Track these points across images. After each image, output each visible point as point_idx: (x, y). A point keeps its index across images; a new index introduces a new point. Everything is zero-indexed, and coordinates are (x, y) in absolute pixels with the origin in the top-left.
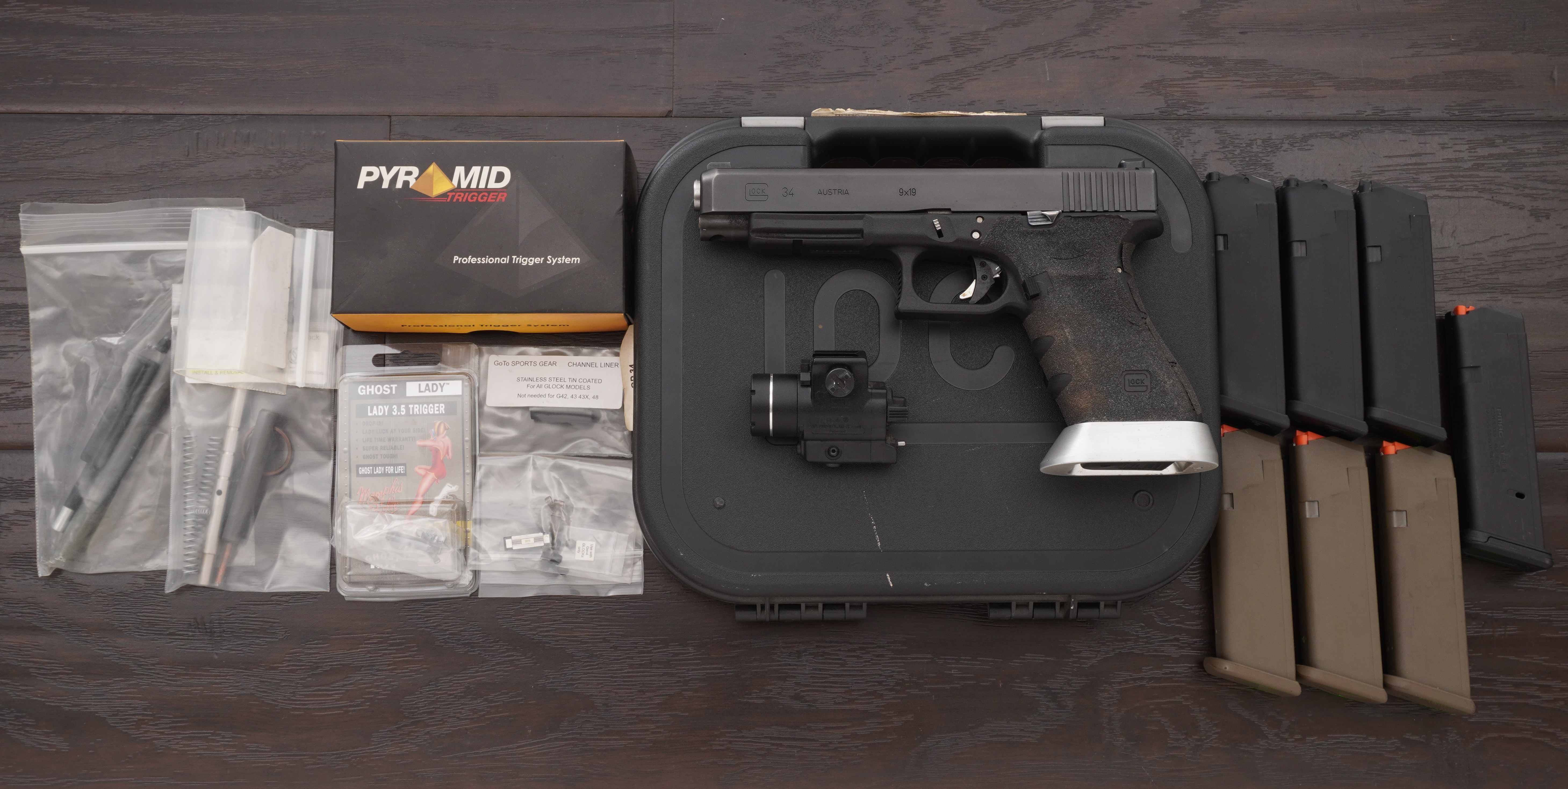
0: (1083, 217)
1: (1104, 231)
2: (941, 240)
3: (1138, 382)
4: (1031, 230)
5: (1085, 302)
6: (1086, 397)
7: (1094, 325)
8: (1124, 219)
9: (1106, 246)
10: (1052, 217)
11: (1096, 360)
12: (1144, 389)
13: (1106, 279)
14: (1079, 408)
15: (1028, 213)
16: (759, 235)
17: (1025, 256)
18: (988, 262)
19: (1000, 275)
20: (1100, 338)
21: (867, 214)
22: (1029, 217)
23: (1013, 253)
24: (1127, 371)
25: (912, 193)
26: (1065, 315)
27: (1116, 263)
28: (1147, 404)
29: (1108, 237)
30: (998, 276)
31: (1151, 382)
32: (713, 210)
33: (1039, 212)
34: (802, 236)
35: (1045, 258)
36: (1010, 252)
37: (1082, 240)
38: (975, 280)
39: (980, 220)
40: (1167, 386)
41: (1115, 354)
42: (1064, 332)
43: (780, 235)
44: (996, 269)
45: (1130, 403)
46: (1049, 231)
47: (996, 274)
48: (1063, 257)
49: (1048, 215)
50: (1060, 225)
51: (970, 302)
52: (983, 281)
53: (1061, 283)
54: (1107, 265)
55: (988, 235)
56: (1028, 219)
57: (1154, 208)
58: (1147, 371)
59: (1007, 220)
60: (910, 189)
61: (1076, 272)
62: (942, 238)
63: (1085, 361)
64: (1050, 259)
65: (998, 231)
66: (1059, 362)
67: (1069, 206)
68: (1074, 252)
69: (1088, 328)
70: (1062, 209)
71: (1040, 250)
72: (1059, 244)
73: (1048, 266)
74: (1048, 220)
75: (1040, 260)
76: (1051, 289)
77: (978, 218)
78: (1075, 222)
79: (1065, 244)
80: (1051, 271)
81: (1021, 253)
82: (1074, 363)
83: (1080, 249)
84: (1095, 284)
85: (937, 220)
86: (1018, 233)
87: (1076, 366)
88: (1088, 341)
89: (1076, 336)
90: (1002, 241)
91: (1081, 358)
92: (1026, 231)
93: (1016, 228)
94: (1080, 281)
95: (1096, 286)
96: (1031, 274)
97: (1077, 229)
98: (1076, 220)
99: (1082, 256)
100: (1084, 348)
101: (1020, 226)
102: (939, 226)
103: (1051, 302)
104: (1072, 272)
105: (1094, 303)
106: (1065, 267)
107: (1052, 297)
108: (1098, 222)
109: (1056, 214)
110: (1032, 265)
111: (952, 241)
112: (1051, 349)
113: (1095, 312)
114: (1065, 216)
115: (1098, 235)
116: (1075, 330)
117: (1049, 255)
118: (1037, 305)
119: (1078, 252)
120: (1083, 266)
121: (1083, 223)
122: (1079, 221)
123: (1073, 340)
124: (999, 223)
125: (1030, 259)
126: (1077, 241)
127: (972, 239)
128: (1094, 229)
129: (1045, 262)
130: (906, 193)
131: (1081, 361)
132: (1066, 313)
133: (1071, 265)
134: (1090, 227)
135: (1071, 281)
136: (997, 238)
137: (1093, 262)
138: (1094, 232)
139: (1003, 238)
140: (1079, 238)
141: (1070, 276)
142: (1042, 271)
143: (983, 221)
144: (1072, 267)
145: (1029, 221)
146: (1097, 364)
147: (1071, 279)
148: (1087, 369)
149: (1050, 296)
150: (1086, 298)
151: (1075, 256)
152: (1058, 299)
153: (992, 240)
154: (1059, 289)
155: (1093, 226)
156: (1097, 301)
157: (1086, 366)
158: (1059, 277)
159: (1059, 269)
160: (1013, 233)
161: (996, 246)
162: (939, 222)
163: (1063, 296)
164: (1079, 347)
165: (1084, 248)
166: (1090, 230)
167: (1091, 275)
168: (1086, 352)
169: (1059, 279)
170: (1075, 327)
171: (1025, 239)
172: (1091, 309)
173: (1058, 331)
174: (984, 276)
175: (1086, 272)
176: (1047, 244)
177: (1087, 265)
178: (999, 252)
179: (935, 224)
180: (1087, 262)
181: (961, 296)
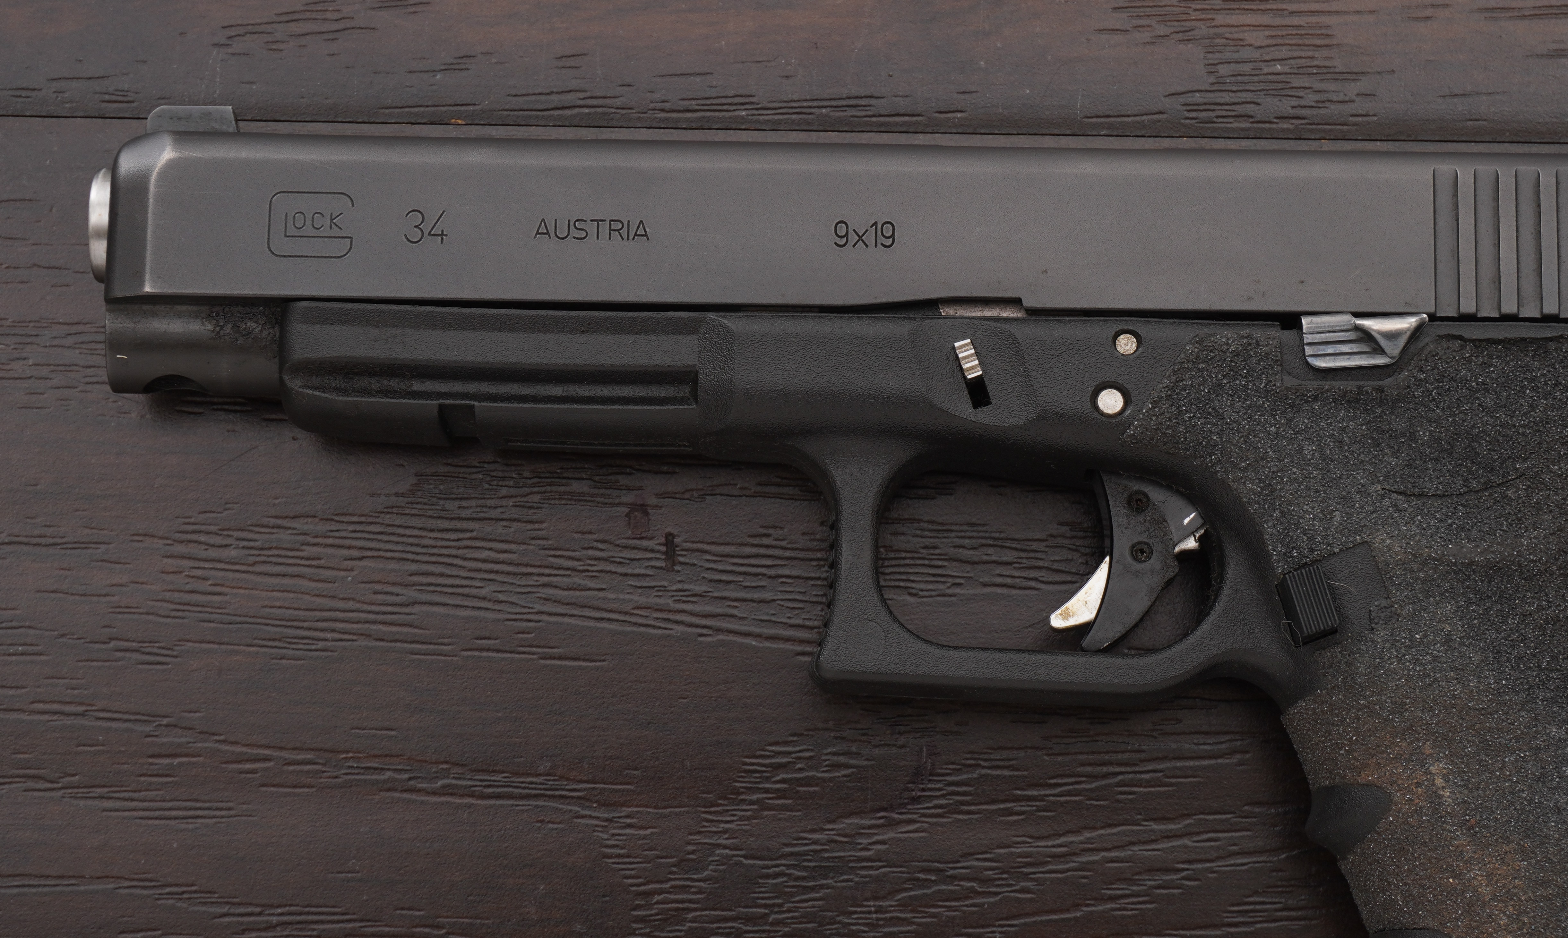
0: (1508, 343)
2: (985, 417)
4: (1312, 386)
5: (1509, 660)
7: (1538, 749)
10: (1392, 336)
11: (1545, 883)
15: (1305, 321)
16: (315, 381)
17: (1292, 481)
18: (1156, 495)
19: (1200, 540)
21: (711, 315)
22: (1308, 338)
23: (1244, 470)
25: (880, 239)
26: (1432, 710)
30: (1191, 544)
32: (148, 289)
33: (1346, 320)
34: (471, 387)
35: (1363, 491)
36: (1235, 466)
37: (1502, 426)
38: (1107, 559)
39: (1126, 345)
42: (1428, 772)
43: (394, 383)
44: (1186, 521)
46: (1380, 390)
47: (1184, 538)
48: (1431, 487)
49: (1379, 332)
50: (1421, 370)
51: (1086, 642)
52: (1138, 566)
53: (1418, 586)
55: (1155, 404)
56: (1302, 345)
59: (1225, 347)
60: (876, 224)
61: (1477, 546)
62: (985, 409)
63: (1504, 886)
64: (1383, 497)
65: (1192, 385)
66: (1405, 884)
67: (1456, 297)
68: (1470, 472)
69: (1516, 761)
70: (1432, 310)
71: (1345, 461)
72: (1415, 440)
73: (1375, 524)
74: (1378, 350)
75: (1346, 499)
76: (1382, 609)
77: (1122, 337)
78: (1477, 357)
79: (1438, 440)
80: (1383, 541)
81: (1274, 469)
82: (1464, 892)
83: (1494, 461)
84: (1547, 595)
85: (969, 341)
86: (1266, 397)
87: (1471, 905)
88: (1515, 809)
89: (1471, 790)
90: (1205, 423)
91: (1490, 875)
92: (1297, 391)
93: (1259, 377)
94: (1490, 582)
95: (1549, 602)
96: (1312, 550)
97: (1483, 383)
98: (1483, 352)
99: (1499, 485)
100: (1501, 838)
101: (1272, 368)
102: (977, 362)
103: (1381, 658)
104: (1462, 547)
105: (1539, 666)
106: (1438, 528)
107: (1385, 641)
108: (1562, 362)
109: (1408, 329)
110: (1314, 519)
111: (1021, 422)
112: (1378, 834)
113: (1543, 701)
114: (1441, 337)
115: (1559, 409)
116: (1467, 765)
117: (1379, 482)
118: (1331, 667)
119: (1484, 469)
120: (1502, 525)
121: (1507, 364)
122: (1491, 357)
123: (1458, 804)
124: (1197, 357)
125: (1309, 496)
126: (1483, 432)
127: (1096, 414)
128: (1546, 384)
129: (1362, 507)
130: (860, 238)
131: (1487, 886)
132: (1434, 701)
133: (1459, 519)
134: (1533, 379)
135: (1458, 581)
136: (1187, 412)
137: (1541, 509)
138: (1545, 399)
139: (1210, 414)
140: (1491, 421)
141: (1455, 564)
142: (1351, 539)
143: (1138, 347)
144: (1462, 529)
145: (1308, 350)
146: (1547, 899)
147: (1456, 573)
148: (1508, 917)
149: (1381, 635)
150: (1513, 647)
151: (1474, 484)
152: (1410, 647)
153: (1170, 420)
154: (1414, 610)
155: (1542, 375)
156: (1553, 658)
157: (1506, 907)
158: (1415, 567)
159: (1416, 535)
160: (1247, 395)
161: (1186, 438)
162: (975, 348)
163: (1425, 636)
164: (1480, 832)
165: (1509, 457)
166: (1533, 390)
167: (1532, 561)
168: (1506, 853)
169: (1412, 571)
170: (1466, 755)
171: (1290, 420)
172: (1531, 687)
173: (1406, 768)
174: (1139, 547)
175: (1513, 550)
176: (1372, 438)
177: (1520, 520)
178: (1196, 457)
179: (960, 356)
180: (1520, 511)
181: (1059, 611)
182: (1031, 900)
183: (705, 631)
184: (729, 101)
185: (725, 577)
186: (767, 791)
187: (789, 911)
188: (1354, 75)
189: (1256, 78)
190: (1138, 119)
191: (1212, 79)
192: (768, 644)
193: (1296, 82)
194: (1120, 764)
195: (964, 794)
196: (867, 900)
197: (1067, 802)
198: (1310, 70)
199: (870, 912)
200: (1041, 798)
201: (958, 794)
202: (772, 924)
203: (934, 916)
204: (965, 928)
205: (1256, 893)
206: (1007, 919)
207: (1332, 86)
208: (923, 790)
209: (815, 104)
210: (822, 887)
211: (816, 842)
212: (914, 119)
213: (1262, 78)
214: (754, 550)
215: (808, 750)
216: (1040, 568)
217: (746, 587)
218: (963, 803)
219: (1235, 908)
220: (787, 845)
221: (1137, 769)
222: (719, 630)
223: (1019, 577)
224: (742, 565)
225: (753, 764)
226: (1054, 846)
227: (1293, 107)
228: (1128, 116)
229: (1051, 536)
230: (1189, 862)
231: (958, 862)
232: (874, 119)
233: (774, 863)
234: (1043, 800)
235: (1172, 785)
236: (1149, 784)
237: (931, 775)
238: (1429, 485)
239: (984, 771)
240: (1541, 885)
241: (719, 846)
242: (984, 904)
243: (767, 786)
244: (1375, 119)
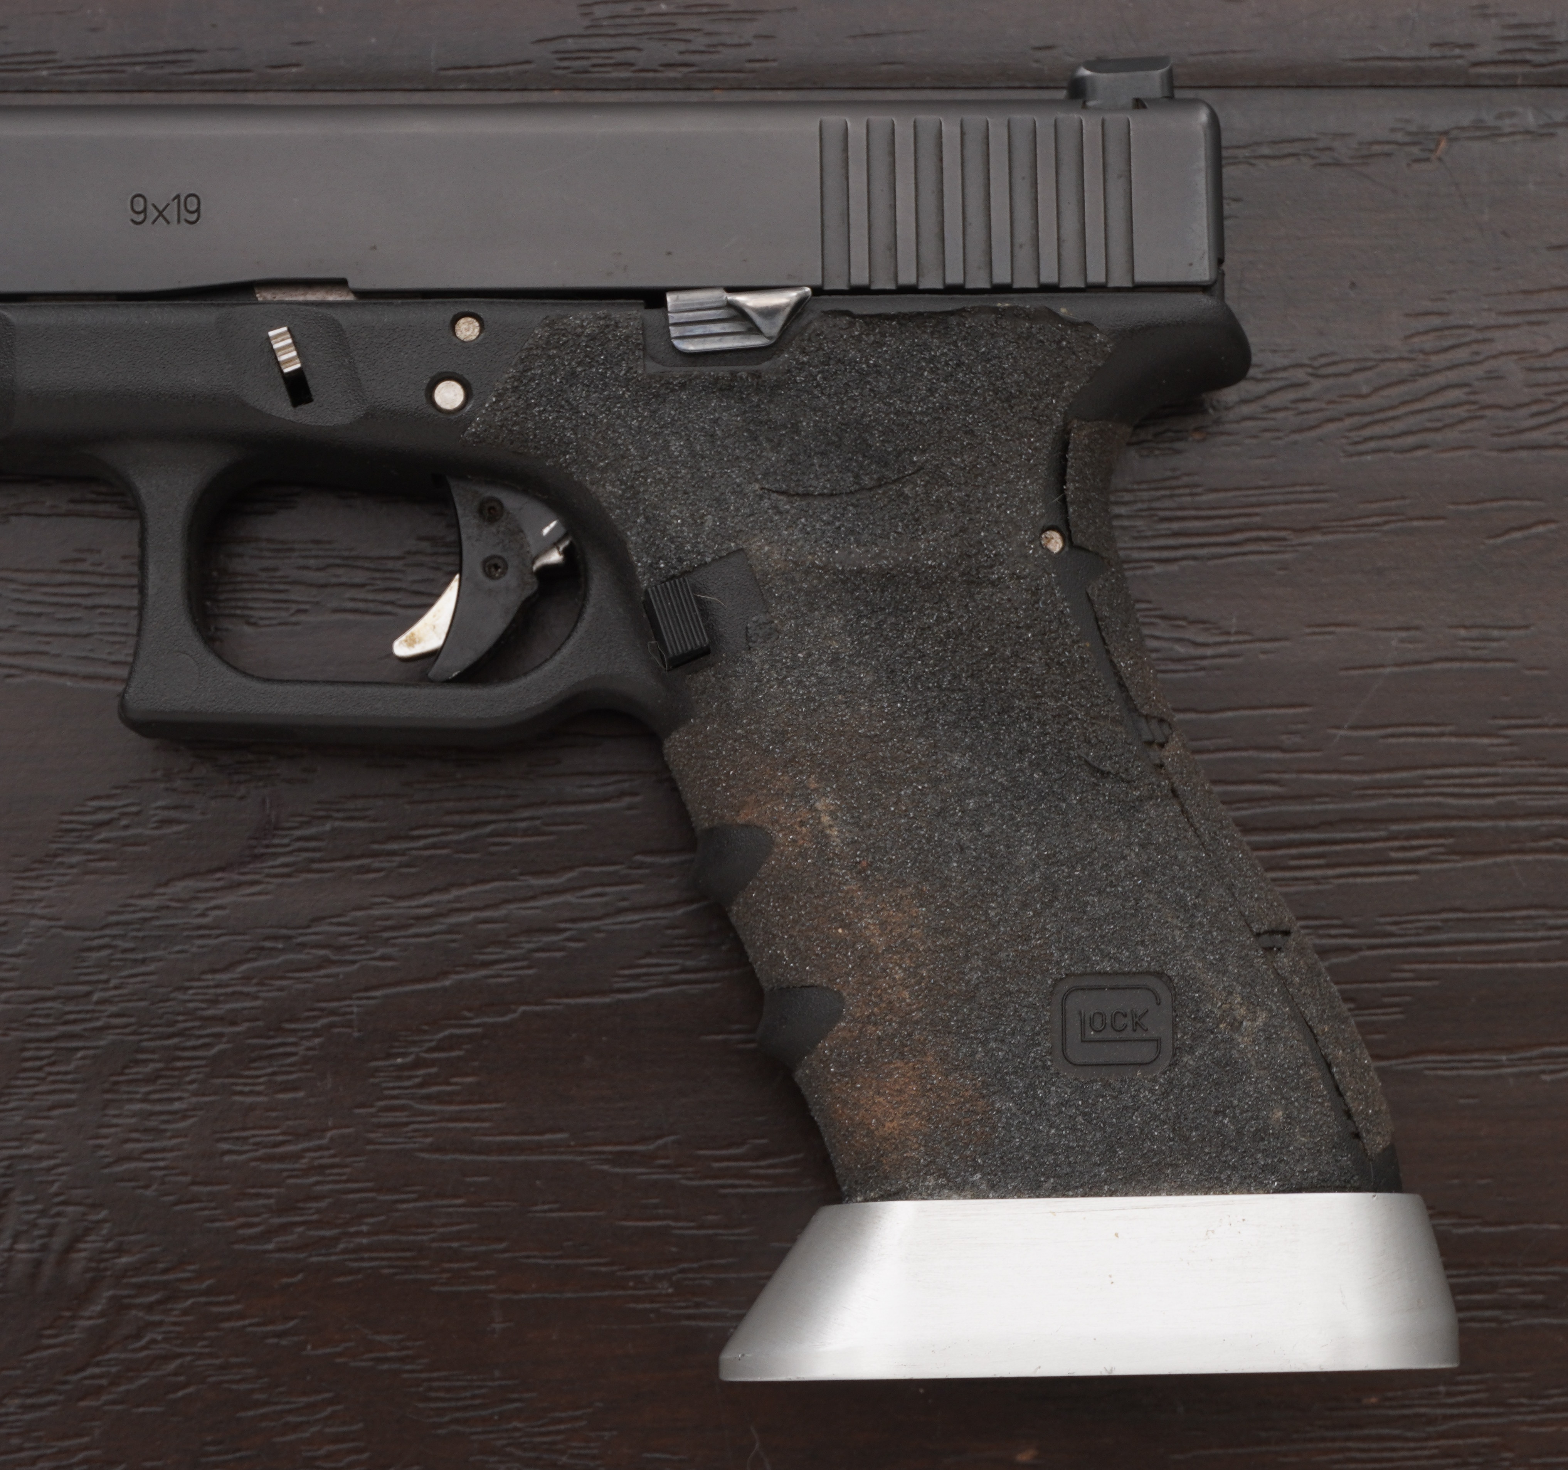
0: (902, 318)
1: (987, 373)
2: (305, 415)
3: (1121, 1022)
4: (678, 372)
5: (904, 680)
6: (900, 1091)
7: (938, 780)
8: (1073, 325)
9: (995, 438)
10: (769, 313)
11: (946, 931)
12: (1146, 1052)
13: (993, 584)
14: (870, 1133)
15: (670, 298)
17: (657, 482)
18: (511, 501)
19: (566, 553)
20: (965, 836)
22: (673, 318)
23: (603, 470)
24: (1073, 974)
25: (184, 215)
26: (817, 738)
27: (1037, 510)
28: (1155, 1118)
29: (1008, 400)
30: (555, 557)
31: (1175, 1026)
33: (718, 295)
35: (741, 493)
36: (593, 466)
37: (897, 413)
38: (457, 577)
39: (468, 330)
40: (1243, 1042)
41: (1025, 906)
42: (813, 809)
44: (546, 531)
45: (1084, 1114)
46: (756, 375)
47: (546, 551)
48: (819, 485)
49: (750, 308)
50: (804, 352)
51: (432, 672)
52: (491, 584)
53: (801, 598)
54: (997, 522)
55: (500, 397)
56: (667, 325)
57: (1203, 272)
58: (1159, 975)
59: (579, 330)
60: (178, 197)
61: (868, 551)
62: (305, 407)
63: (900, 936)
64: (761, 498)
65: (541, 375)
66: (791, 937)
67: (846, 266)
68: (861, 467)
69: (913, 793)
70: (818, 282)
71: (717, 458)
72: (797, 432)
73: (753, 528)
74: (754, 330)
75: (719, 502)
76: (760, 625)
77: (462, 321)
78: (868, 335)
79: (824, 432)
80: (761, 548)
81: (637, 468)
82: (854, 943)
83: (889, 453)
84: (948, 605)
85: (285, 329)
86: (626, 386)
87: (862, 958)
88: (912, 848)
89: (862, 829)
90: (557, 418)
91: (883, 924)
92: (662, 378)
93: (618, 364)
94: (882, 591)
95: (950, 613)
96: (680, 560)
97: (875, 365)
98: (874, 329)
99: (895, 481)
100: (896, 881)
101: (634, 353)
102: (294, 353)
103: (760, 681)
104: (850, 553)
105: (939, 687)
106: (824, 532)
107: (763, 662)
108: (965, 338)
109: (787, 305)
110: (682, 525)
111: (347, 422)
112: (760, 880)
113: (943, 725)
114: (826, 313)
115: (962, 392)
116: (858, 800)
117: (757, 480)
118: (703, 692)
119: (878, 463)
120: (897, 526)
121: (902, 342)
122: (883, 335)
123: (848, 845)
124: (548, 343)
125: (676, 498)
126: (875, 420)
127: (432, 411)
128: (947, 364)
129: (737, 509)
130: (161, 213)
131: (880, 935)
132: (820, 728)
133: (848, 520)
134: (932, 359)
135: (847, 591)
136: (536, 405)
137: (942, 507)
138: (946, 381)
139: (562, 407)
140: (884, 408)
141: (842, 572)
142: (725, 546)
143: (481, 331)
144: (852, 532)
145: (674, 332)
146: (949, 949)
147: (844, 582)
148: (905, 970)
149: (759, 655)
150: (909, 665)
151: (866, 480)
152: (792, 668)
153: (517, 414)
154: (797, 626)
155: (943, 354)
156: (955, 677)
157: (901, 959)
158: (797, 576)
159: (798, 540)
160: (606, 385)
161: (535, 436)
162: (293, 337)
163: (810, 655)
164: (873, 875)
165: (906, 450)
166: (932, 371)
167: (931, 567)
168: (901, 898)
169: (793, 581)
170: (857, 789)
171: (654, 412)
172: (930, 710)
173: (788, 806)
174: (493, 562)
175: (909, 554)
176: (748, 431)
177: (917, 520)
178: (548, 457)
179: (276, 346)
180: (917, 510)
181: (403, 638)
182: (392, 969)
183: (12, 671)
184: (27, 59)
185: (35, 609)
186: (89, 852)
187: (116, 988)
188: (751, 14)
189: (637, 21)
190: (502, 70)
191: (586, 22)
192: (86, 684)
193: (683, 23)
194: (492, 811)
195: (314, 850)
196: (204, 973)
197: (431, 857)
198: (699, 10)
199: (208, 987)
200: (403, 853)
201: (306, 850)
202: (98, 1003)
203: (281, 989)
204: (319, 1001)
205: (649, 954)
206: (366, 990)
207: (725, 27)
208: (267, 846)
209: (126, 60)
210: (153, 959)
211: (143, 910)
212: (243, 75)
213: (643, 20)
214: (67, 578)
215: (133, 804)
216: (397, 590)
217: (59, 620)
218: (313, 861)
219: (627, 972)
220: (113, 913)
221: (511, 816)
222: (29, 670)
223: (373, 601)
224: (55, 594)
225: (71, 822)
226: (418, 907)
227: (681, 53)
228: (490, 67)
229: (409, 553)
230: (573, 920)
231: (309, 927)
232: (196, 77)
233: (97, 934)
234: (403, 854)
235: (551, 833)
236: (526, 833)
237: (276, 829)
238: (815, 483)
239: (337, 824)
240: (942, 933)
241: (33, 916)
242: (337, 975)
243: (87, 846)
244: (775, 64)
